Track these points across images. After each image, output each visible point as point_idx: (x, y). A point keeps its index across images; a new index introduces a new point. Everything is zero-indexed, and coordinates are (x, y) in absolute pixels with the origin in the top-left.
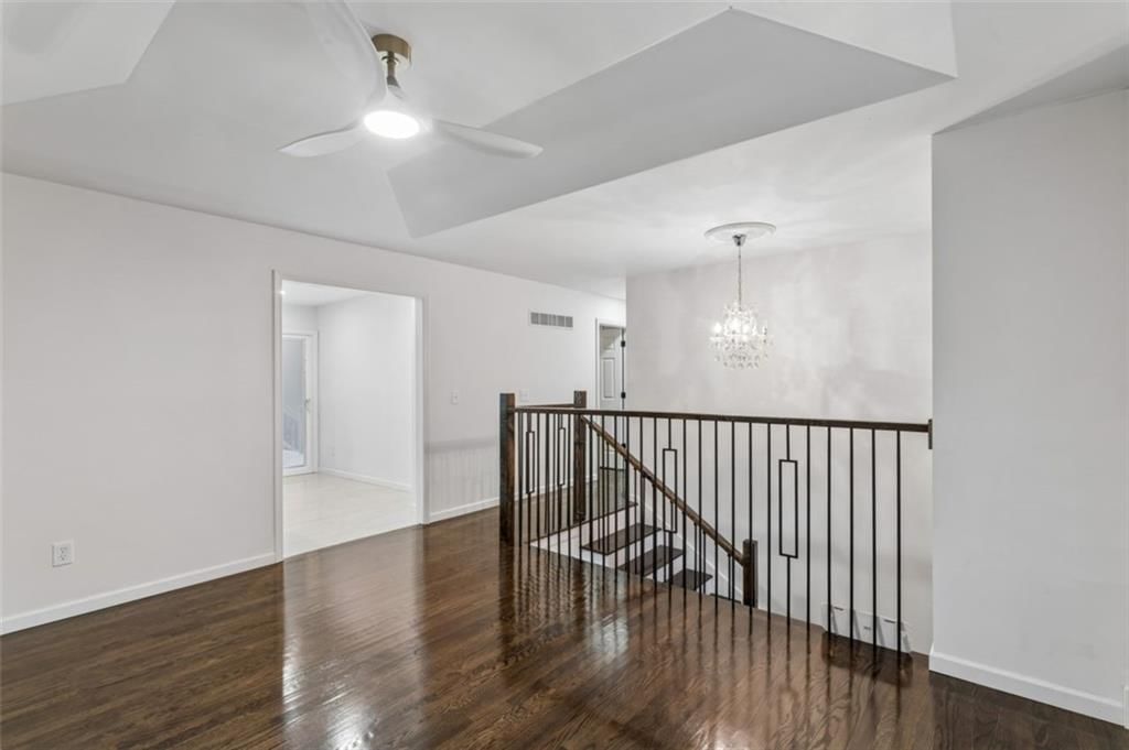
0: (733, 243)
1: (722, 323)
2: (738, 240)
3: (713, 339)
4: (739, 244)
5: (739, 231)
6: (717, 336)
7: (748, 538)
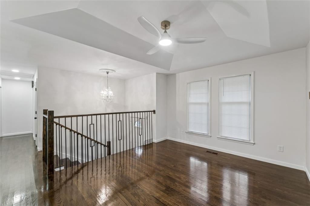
0: (106, 73)
1: (104, 91)
2: (108, 73)
3: (101, 95)
4: (108, 74)
5: (108, 71)
6: (102, 94)
7: (108, 141)
